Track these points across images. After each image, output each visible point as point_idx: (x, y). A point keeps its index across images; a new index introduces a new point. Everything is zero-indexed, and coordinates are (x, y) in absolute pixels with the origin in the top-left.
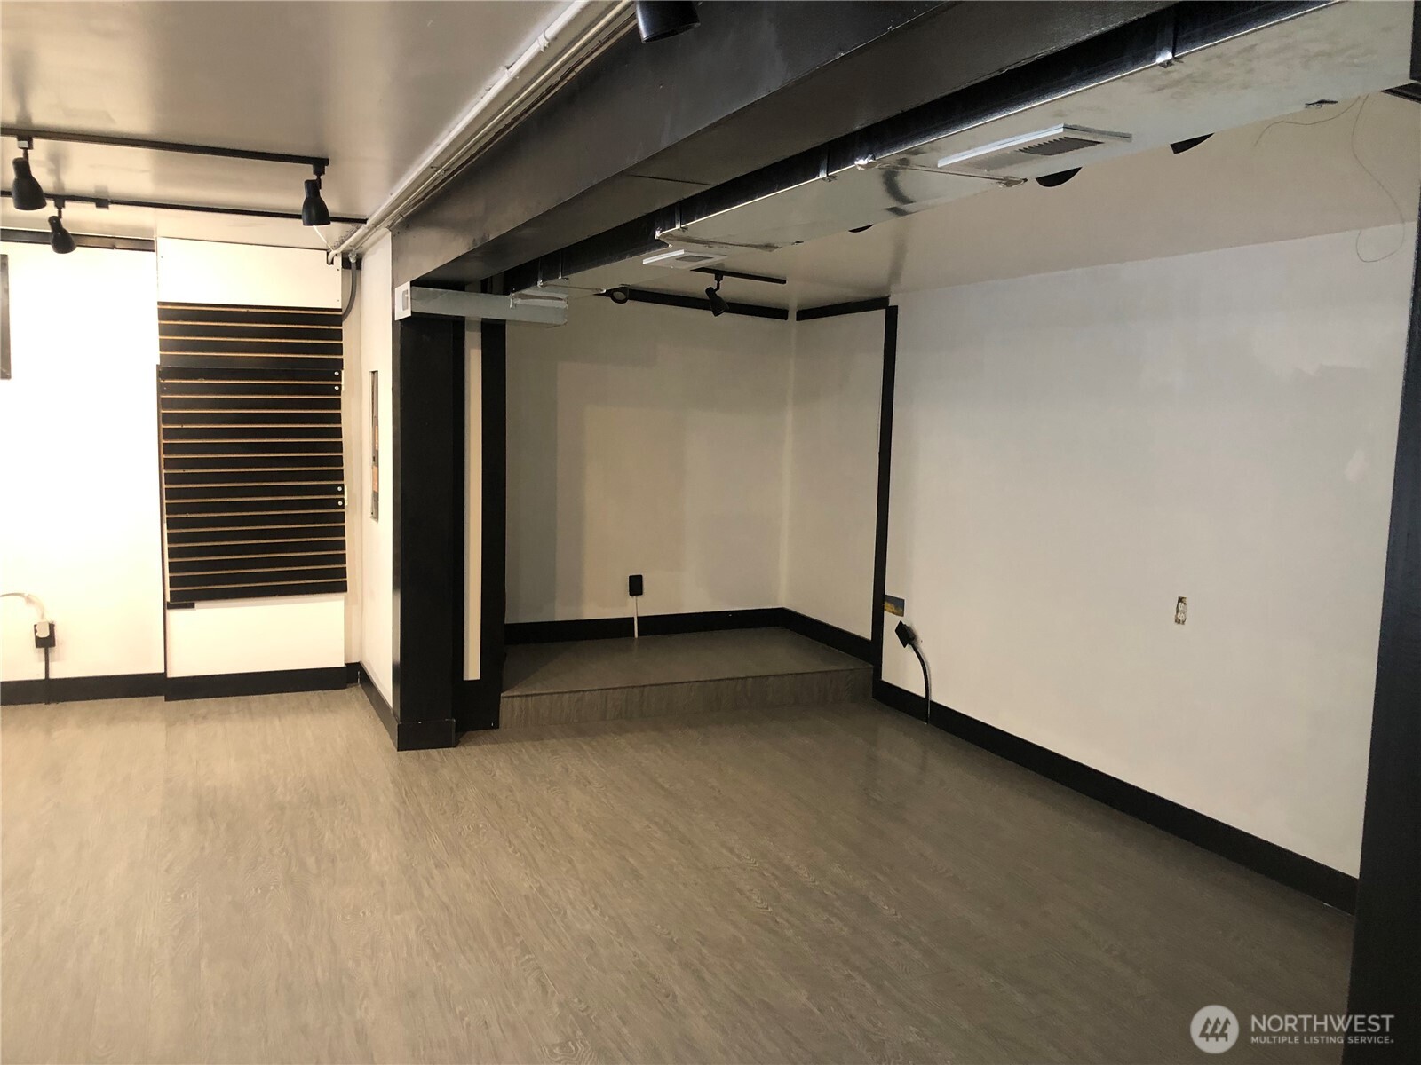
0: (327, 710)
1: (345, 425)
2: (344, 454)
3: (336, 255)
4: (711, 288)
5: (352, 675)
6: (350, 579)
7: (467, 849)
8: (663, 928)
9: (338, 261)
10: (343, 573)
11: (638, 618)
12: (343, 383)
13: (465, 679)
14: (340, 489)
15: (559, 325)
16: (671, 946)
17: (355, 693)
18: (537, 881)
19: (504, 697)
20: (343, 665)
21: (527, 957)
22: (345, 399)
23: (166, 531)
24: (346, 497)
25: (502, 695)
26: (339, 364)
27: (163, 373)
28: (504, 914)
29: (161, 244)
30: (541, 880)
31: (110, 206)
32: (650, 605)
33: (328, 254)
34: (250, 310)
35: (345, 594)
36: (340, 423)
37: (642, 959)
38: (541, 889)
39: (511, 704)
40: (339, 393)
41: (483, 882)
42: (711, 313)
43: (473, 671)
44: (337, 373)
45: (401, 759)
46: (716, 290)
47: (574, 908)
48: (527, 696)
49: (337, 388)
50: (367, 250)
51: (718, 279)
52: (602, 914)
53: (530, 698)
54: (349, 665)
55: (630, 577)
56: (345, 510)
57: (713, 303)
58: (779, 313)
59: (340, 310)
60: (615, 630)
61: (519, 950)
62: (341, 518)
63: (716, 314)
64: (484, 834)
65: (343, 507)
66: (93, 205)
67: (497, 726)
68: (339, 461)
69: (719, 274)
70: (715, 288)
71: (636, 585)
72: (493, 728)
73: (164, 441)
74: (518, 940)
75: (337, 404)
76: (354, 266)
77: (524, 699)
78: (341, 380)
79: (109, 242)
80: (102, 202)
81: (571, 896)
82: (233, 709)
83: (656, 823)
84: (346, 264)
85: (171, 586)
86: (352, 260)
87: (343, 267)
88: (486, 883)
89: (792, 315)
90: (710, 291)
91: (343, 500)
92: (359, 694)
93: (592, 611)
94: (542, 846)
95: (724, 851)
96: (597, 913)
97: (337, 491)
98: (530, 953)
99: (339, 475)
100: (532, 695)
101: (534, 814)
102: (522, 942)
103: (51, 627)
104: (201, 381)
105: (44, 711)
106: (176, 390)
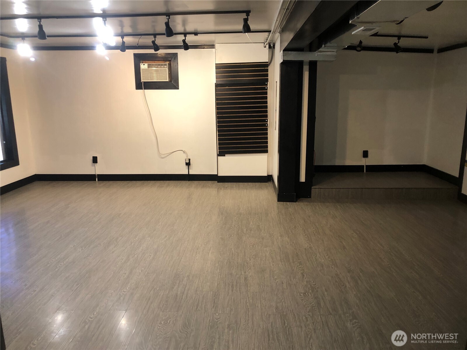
0: (260, 188)
1: (269, 100)
2: (268, 109)
3: (267, 44)
4: (396, 43)
5: (268, 179)
6: (269, 149)
7: (291, 232)
8: (348, 265)
9: (267, 46)
10: (267, 147)
11: (366, 166)
12: (268, 86)
13: (300, 181)
14: (266, 120)
15: (334, 61)
16: (349, 271)
17: (269, 184)
18: (310, 245)
19: (313, 188)
20: (267, 175)
21: (301, 266)
22: (269, 91)
23: (217, 133)
24: (268, 123)
25: (312, 187)
26: (267, 80)
27: (217, 85)
28: (297, 253)
29: (217, 46)
30: (312, 244)
31: (198, 35)
32: (370, 161)
33: (264, 44)
34: (241, 64)
35: (267, 153)
36: (267, 99)
37: (338, 273)
38: (311, 248)
39: (315, 190)
40: (267, 89)
41: (293, 243)
42: (395, 53)
43: (303, 179)
44: (266, 83)
45: (278, 204)
46: (398, 43)
47: (320, 254)
48: (321, 188)
49: (266, 88)
50: (276, 41)
51: (399, 39)
52: (329, 257)
53: (322, 189)
54: (268, 176)
55: (363, 151)
56: (268, 127)
57: (396, 49)
58: (429, 51)
59: (268, 62)
60: (357, 169)
61: (298, 264)
62: (267, 130)
63: (397, 53)
64: (297, 229)
65: (267, 126)
66: (194, 35)
67: (310, 197)
68: (266, 112)
69: (399, 37)
70: (397, 42)
71: (365, 154)
72: (309, 198)
73: (217, 106)
74: (299, 261)
75: (266, 93)
76: (272, 47)
77: (320, 189)
78: (267, 85)
79: (203, 47)
80: (196, 34)
81: (320, 251)
82: (234, 186)
83: (357, 233)
84: (270, 47)
85: (219, 150)
86: (272, 45)
87: (269, 48)
88: (294, 243)
89: (436, 51)
90: (395, 44)
91: (267, 124)
92: (270, 185)
93: (349, 162)
94: (315, 235)
95: (378, 245)
96: (327, 257)
97: (266, 121)
98: (302, 265)
99: (266, 116)
100: (322, 188)
101: (315, 225)
102: (300, 262)
103: (189, 160)
104: (227, 87)
105: (187, 183)
106: (220, 90)
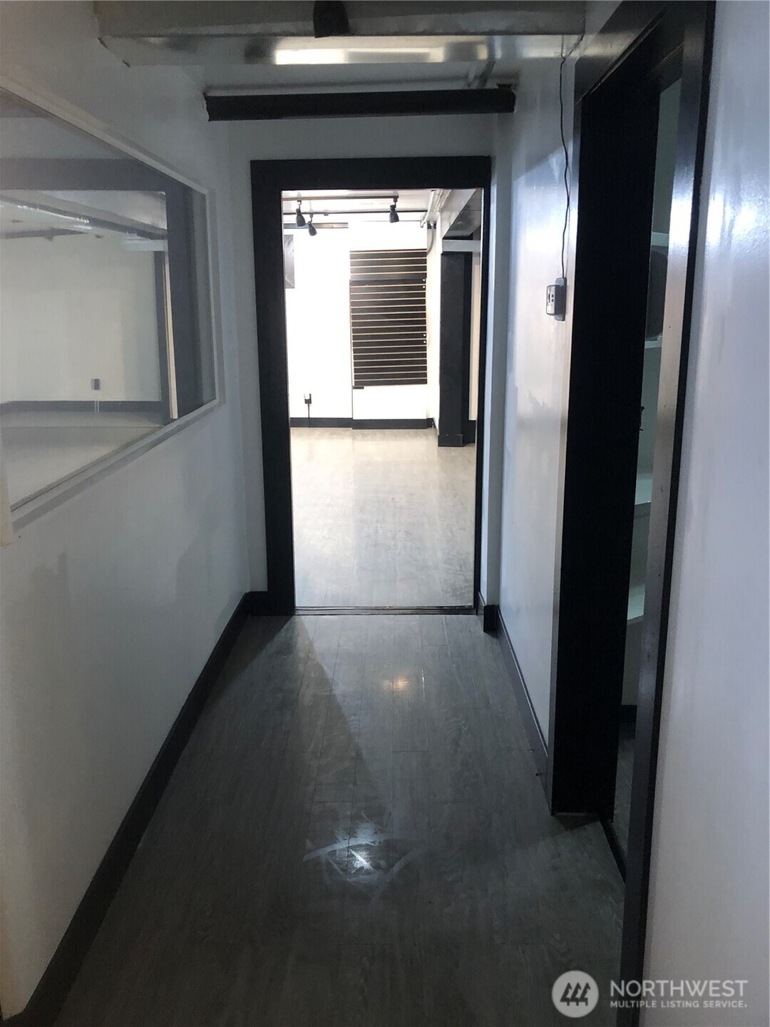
1: (427, 305)
2: (427, 319)
3: (425, 224)
5: (428, 423)
6: (428, 378)
9: (426, 226)
10: (425, 375)
12: (426, 285)
13: (470, 420)
20: (425, 418)
22: (427, 292)
23: (352, 355)
24: (427, 339)
26: (425, 275)
27: (352, 283)
31: (330, 215)
33: (422, 224)
34: (387, 252)
35: (425, 385)
36: (425, 304)
40: (425, 289)
43: (473, 415)
44: (424, 280)
45: (438, 451)
49: (424, 287)
50: (437, 220)
54: (428, 419)
59: (426, 249)
62: (425, 349)
65: (426, 344)
66: (323, 215)
68: (424, 322)
73: (352, 314)
75: (424, 295)
76: (433, 228)
78: (425, 283)
79: (330, 226)
80: (326, 214)
84: (429, 227)
85: (355, 379)
86: (432, 225)
91: (426, 341)
92: (430, 430)
97: (423, 336)
99: (424, 329)
103: (310, 395)
104: (367, 286)
105: (307, 430)
106: (355, 290)
